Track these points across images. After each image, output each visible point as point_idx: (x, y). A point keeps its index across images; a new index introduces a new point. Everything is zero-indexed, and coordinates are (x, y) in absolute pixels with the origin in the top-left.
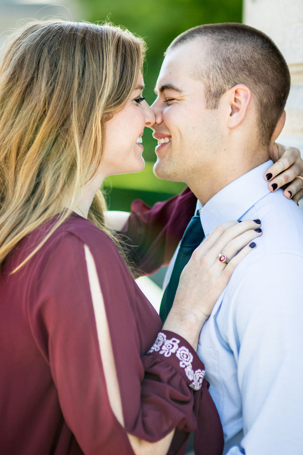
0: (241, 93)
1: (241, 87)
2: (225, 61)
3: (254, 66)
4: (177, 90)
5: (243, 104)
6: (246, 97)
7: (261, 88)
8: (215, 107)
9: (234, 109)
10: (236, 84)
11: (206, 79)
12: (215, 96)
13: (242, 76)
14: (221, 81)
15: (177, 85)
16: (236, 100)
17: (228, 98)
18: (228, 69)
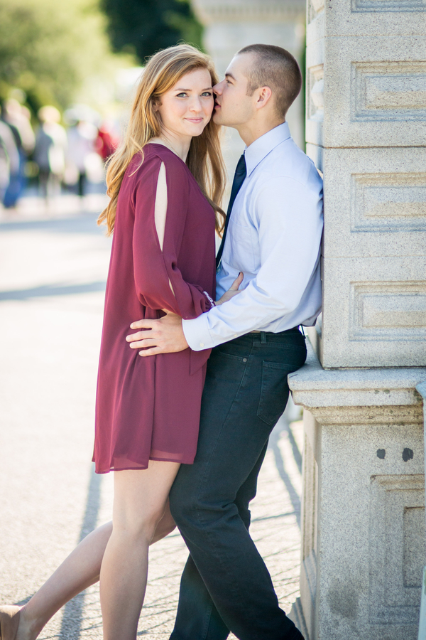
0: (267, 91)
1: (266, 88)
2: (262, 70)
3: (277, 77)
4: (233, 78)
5: (266, 98)
6: (268, 94)
7: (279, 89)
8: (251, 95)
9: (261, 99)
10: (265, 86)
11: (249, 78)
12: (252, 89)
13: (269, 82)
14: (257, 81)
15: (234, 75)
16: (263, 94)
17: (259, 91)
18: (262, 75)
